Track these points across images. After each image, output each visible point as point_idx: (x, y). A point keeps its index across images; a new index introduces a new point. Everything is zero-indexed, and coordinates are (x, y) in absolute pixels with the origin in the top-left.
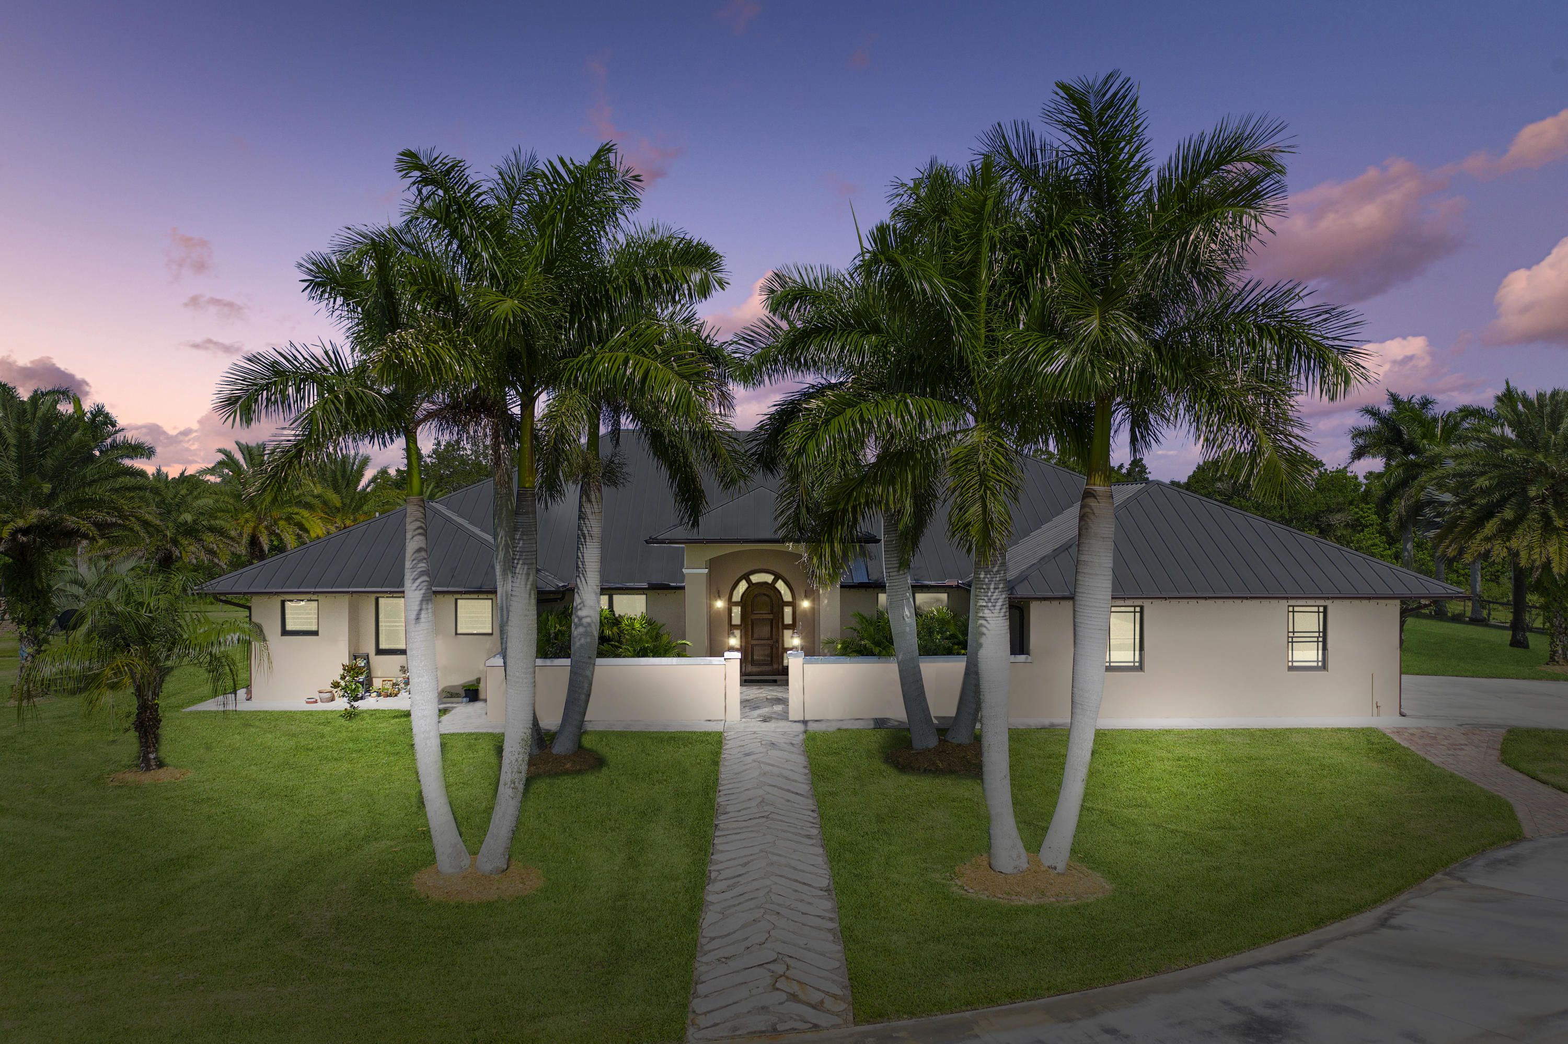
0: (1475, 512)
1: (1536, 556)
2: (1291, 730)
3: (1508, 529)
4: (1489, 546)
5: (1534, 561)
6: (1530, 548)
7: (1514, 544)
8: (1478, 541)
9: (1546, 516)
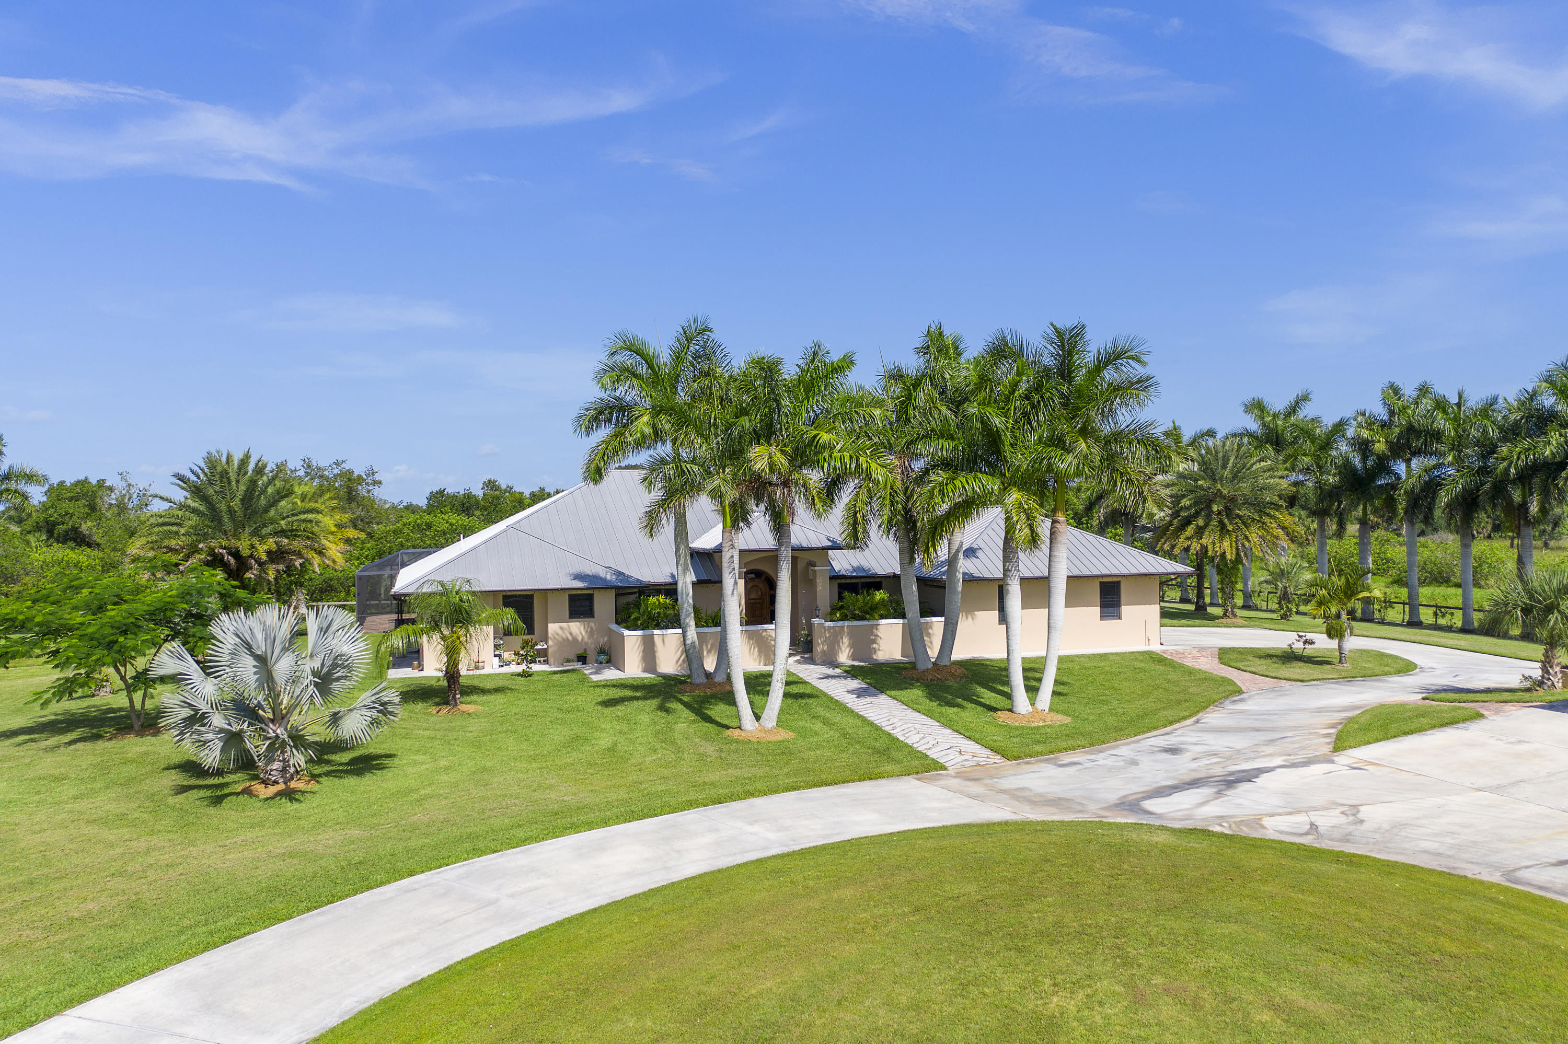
0: (1179, 521)
1: (1218, 549)
2: (1108, 654)
3: (1200, 532)
4: (1189, 543)
5: (1217, 552)
6: (1214, 544)
7: (1204, 541)
8: (1181, 540)
9: (1222, 523)
